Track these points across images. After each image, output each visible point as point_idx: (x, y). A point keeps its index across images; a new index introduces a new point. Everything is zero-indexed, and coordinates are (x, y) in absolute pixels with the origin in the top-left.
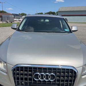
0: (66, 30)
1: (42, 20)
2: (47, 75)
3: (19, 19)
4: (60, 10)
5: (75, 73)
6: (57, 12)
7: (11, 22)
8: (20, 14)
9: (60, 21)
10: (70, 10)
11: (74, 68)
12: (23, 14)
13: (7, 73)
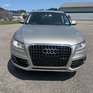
0: (66, 23)
1: (46, 15)
2: (52, 50)
3: (18, 17)
4: (63, 7)
5: (71, 49)
6: (59, 8)
7: (10, 20)
8: (18, 11)
9: (62, 17)
10: (73, 7)
11: (70, 46)
12: (22, 11)
13: (24, 50)
